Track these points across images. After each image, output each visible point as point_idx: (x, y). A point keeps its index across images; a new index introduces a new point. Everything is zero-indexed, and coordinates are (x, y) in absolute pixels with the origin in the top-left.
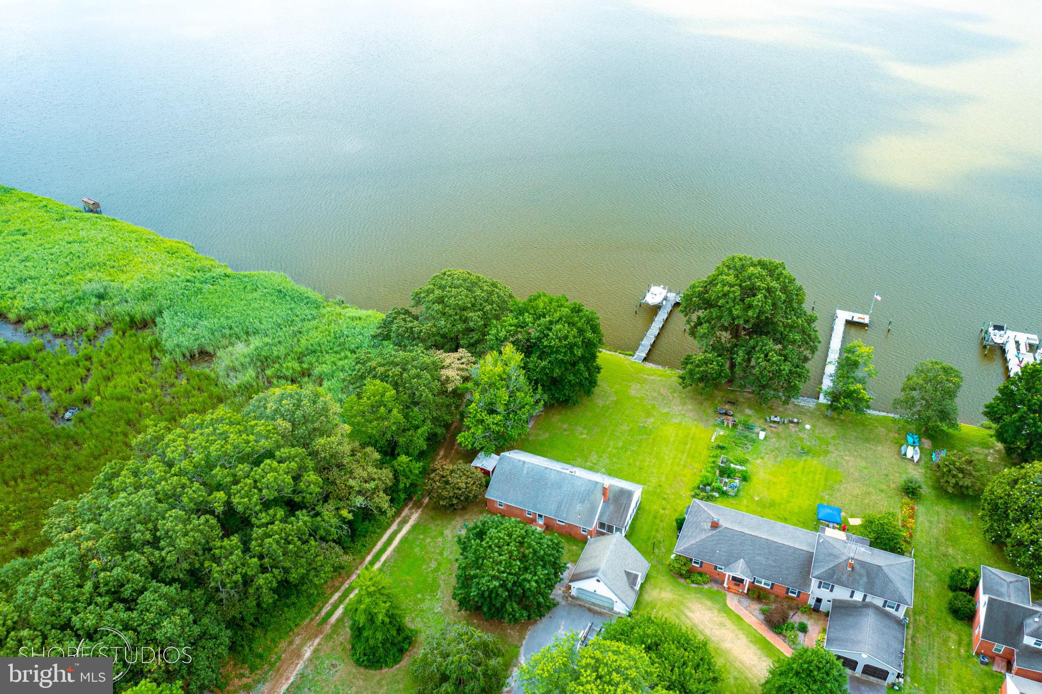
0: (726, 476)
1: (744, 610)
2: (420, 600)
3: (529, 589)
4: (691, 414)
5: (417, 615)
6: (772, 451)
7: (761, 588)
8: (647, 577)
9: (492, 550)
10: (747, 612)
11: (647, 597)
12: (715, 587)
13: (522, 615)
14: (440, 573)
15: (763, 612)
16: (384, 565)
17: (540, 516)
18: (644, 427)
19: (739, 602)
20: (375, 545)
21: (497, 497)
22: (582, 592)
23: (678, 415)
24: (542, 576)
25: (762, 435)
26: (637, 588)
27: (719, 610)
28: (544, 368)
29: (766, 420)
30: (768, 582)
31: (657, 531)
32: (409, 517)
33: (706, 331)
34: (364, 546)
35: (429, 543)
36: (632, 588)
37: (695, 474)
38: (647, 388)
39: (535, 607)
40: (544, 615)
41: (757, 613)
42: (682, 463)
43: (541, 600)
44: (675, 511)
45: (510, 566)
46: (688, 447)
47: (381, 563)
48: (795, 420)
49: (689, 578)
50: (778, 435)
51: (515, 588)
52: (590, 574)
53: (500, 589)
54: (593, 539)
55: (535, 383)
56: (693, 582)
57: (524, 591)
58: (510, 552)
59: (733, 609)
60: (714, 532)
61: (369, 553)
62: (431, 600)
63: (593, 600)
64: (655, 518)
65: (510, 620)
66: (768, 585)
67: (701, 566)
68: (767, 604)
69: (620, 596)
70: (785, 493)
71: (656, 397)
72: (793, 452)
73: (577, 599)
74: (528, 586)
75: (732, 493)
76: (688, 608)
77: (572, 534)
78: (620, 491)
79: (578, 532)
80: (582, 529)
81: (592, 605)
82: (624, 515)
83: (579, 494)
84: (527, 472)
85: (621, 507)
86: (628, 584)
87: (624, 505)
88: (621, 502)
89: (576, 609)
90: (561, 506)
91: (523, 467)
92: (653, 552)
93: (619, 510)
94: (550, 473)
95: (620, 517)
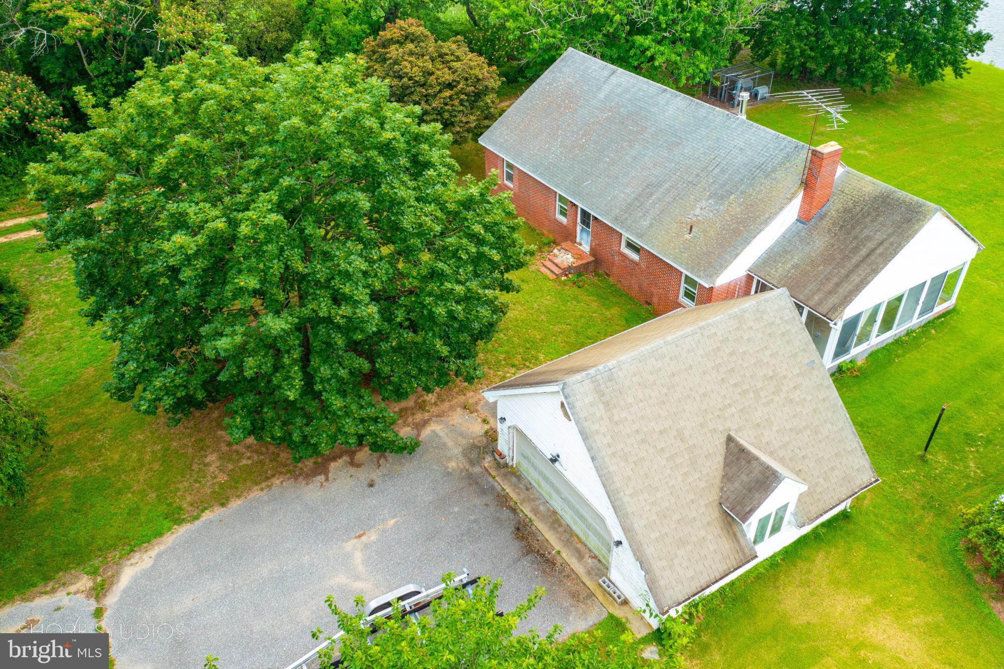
17: (586, 217)
21: (501, 147)
22: (526, 448)
77: (655, 300)
78: (876, 198)
79: (671, 296)
80: (683, 285)
81: (543, 518)
82: (855, 279)
83: (723, 171)
84: (606, 98)
85: (856, 250)
86: (714, 495)
87: (870, 245)
88: (866, 232)
89: (478, 501)
90: (651, 195)
91: (605, 82)
92: (922, 458)
93: (846, 258)
94: (667, 103)
95: (836, 280)
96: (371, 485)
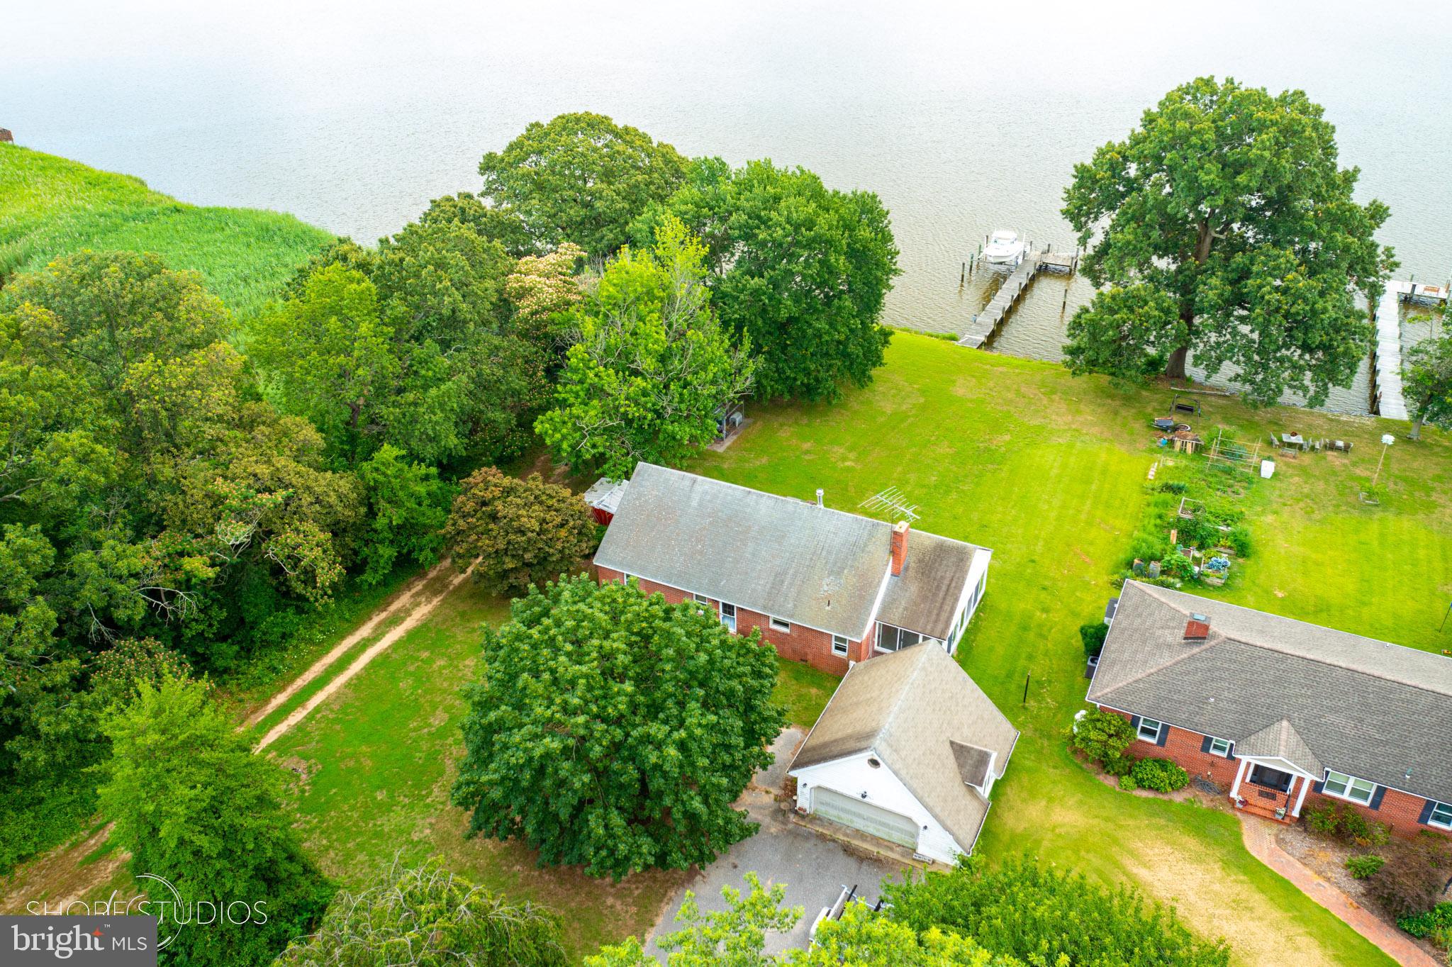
0: (1195, 543)
1: (1298, 865)
2: (380, 806)
3: (657, 767)
4: (1095, 430)
5: (361, 848)
6: (1298, 501)
7: (1346, 806)
8: (1011, 768)
9: (557, 651)
10: (1308, 872)
11: (1011, 821)
12: (1204, 802)
13: (635, 850)
14: (450, 740)
15: (1361, 874)
16: (310, 717)
17: (728, 609)
18: (987, 450)
19: (1280, 841)
20: (305, 668)
21: (621, 564)
22: (826, 797)
23: (1065, 431)
24: (698, 732)
25: (1268, 468)
26: (985, 791)
27: (1226, 864)
28: (756, 293)
29: (1271, 443)
30: (1364, 786)
31: (1030, 657)
32: (407, 612)
33: (1131, 237)
34: (274, 669)
35: (441, 668)
36: (971, 790)
37: (1116, 540)
38: (991, 384)
39: (681, 828)
40: (712, 858)
41: (1339, 874)
42: (1083, 517)
43: (697, 804)
44: (1075, 614)
45: (605, 697)
46: (1094, 487)
47: (305, 713)
48: (1340, 444)
49: (1129, 773)
50: (1303, 471)
51: (616, 766)
52: (851, 745)
53: (567, 765)
54: (862, 664)
55: (736, 328)
56: (1140, 784)
57: (642, 772)
58: (606, 656)
59: (1265, 861)
60: (1196, 650)
61: (282, 689)
62: (411, 807)
63: (859, 824)
64: (1025, 628)
65: (601, 864)
66: (1365, 795)
67: (1161, 742)
68: (1363, 850)
69: (937, 810)
70: (1350, 586)
71: (1011, 401)
72: (1347, 504)
73: (814, 818)
74: (653, 759)
75: (1214, 580)
76: (1132, 853)
77: (810, 657)
78: (935, 548)
79: (825, 652)
80: (834, 642)
81: (854, 838)
82: (947, 608)
83: (829, 552)
84: (700, 504)
85: (938, 588)
86: (958, 779)
87: (946, 582)
88: (939, 574)
89: (808, 845)
90: (783, 582)
91: (691, 491)
92: (1024, 707)
93: (935, 595)
94: (757, 503)
95: (935, 612)
96: (735, 867)
